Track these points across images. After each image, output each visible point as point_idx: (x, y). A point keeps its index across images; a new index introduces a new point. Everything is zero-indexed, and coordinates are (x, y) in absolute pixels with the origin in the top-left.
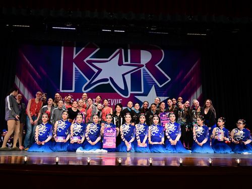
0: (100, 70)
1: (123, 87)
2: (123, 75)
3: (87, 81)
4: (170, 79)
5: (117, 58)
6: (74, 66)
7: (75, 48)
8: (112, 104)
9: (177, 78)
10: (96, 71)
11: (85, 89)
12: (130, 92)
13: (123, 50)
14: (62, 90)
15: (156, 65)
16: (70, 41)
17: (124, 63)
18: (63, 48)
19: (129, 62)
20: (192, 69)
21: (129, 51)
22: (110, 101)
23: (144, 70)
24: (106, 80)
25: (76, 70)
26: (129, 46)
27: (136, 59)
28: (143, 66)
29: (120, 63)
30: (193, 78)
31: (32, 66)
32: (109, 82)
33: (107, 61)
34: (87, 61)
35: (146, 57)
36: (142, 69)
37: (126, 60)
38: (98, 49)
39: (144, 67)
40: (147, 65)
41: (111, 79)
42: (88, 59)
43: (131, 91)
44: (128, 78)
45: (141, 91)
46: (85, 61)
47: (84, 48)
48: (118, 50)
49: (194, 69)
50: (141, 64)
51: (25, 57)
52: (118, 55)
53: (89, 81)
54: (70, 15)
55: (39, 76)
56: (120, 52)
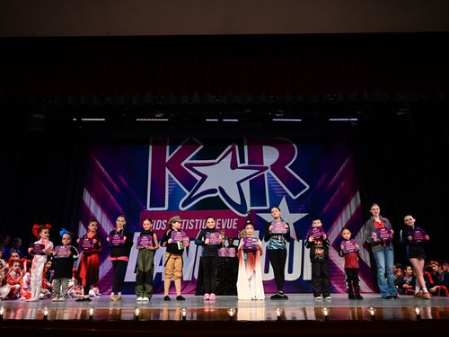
0: (204, 177)
1: (238, 201)
2: (239, 183)
3: (185, 194)
4: (308, 187)
5: (229, 159)
6: (168, 172)
7: (168, 147)
8: (223, 227)
9: (320, 183)
10: (199, 178)
11: (184, 206)
12: (249, 208)
13: (237, 147)
14: (151, 207)
15: (287, 167)
16: (162, 136)
17: (239, 165)
18: (151, 147)
19: (246, 164)
20: (341, 170)
21: (246, 147)
22: (220, 222)
23: (269, 174)
24: (214, 191)
25: (170, 178)
26: (245, 140)
27: (256, 159)
28: (267, 168)
29: (234, 166)
30: (342, 184)
31: (107, 175)
32: (219, 193)
33: (214, 164)
34: (186, 165)
35: (270, 156)
36: (265, 172)
37: (242, 161)
38: (201, 147)
39: (269, 170)
40: (274, 167)
41: (221, 189)
42: (187, 161)
43: (251, 206)
44: (246, 186)
45: (266, 206)
46: (182, 164)
47: (180, 147)
48: (229, 147)
49: (343, 170)
50: (265, 165)
51: (98, 163)
52: (230, 154)
53: (188, 194)
54: (161, 102)
55: (118, 189)
56: (233, 150)
